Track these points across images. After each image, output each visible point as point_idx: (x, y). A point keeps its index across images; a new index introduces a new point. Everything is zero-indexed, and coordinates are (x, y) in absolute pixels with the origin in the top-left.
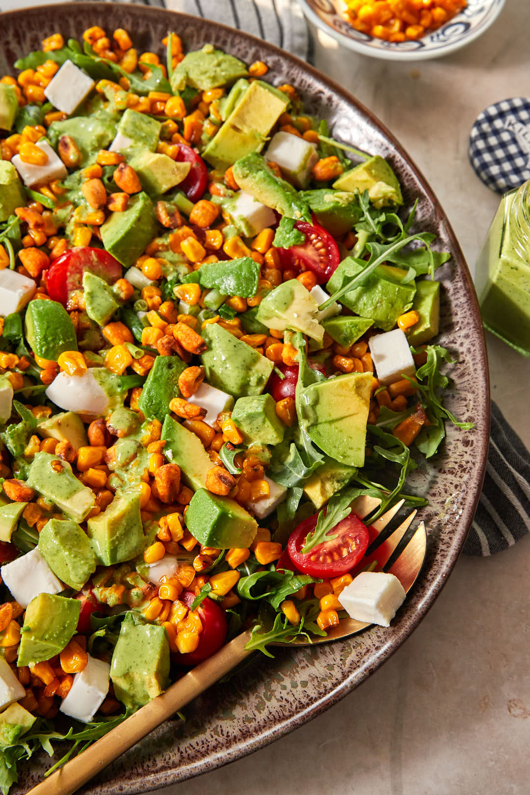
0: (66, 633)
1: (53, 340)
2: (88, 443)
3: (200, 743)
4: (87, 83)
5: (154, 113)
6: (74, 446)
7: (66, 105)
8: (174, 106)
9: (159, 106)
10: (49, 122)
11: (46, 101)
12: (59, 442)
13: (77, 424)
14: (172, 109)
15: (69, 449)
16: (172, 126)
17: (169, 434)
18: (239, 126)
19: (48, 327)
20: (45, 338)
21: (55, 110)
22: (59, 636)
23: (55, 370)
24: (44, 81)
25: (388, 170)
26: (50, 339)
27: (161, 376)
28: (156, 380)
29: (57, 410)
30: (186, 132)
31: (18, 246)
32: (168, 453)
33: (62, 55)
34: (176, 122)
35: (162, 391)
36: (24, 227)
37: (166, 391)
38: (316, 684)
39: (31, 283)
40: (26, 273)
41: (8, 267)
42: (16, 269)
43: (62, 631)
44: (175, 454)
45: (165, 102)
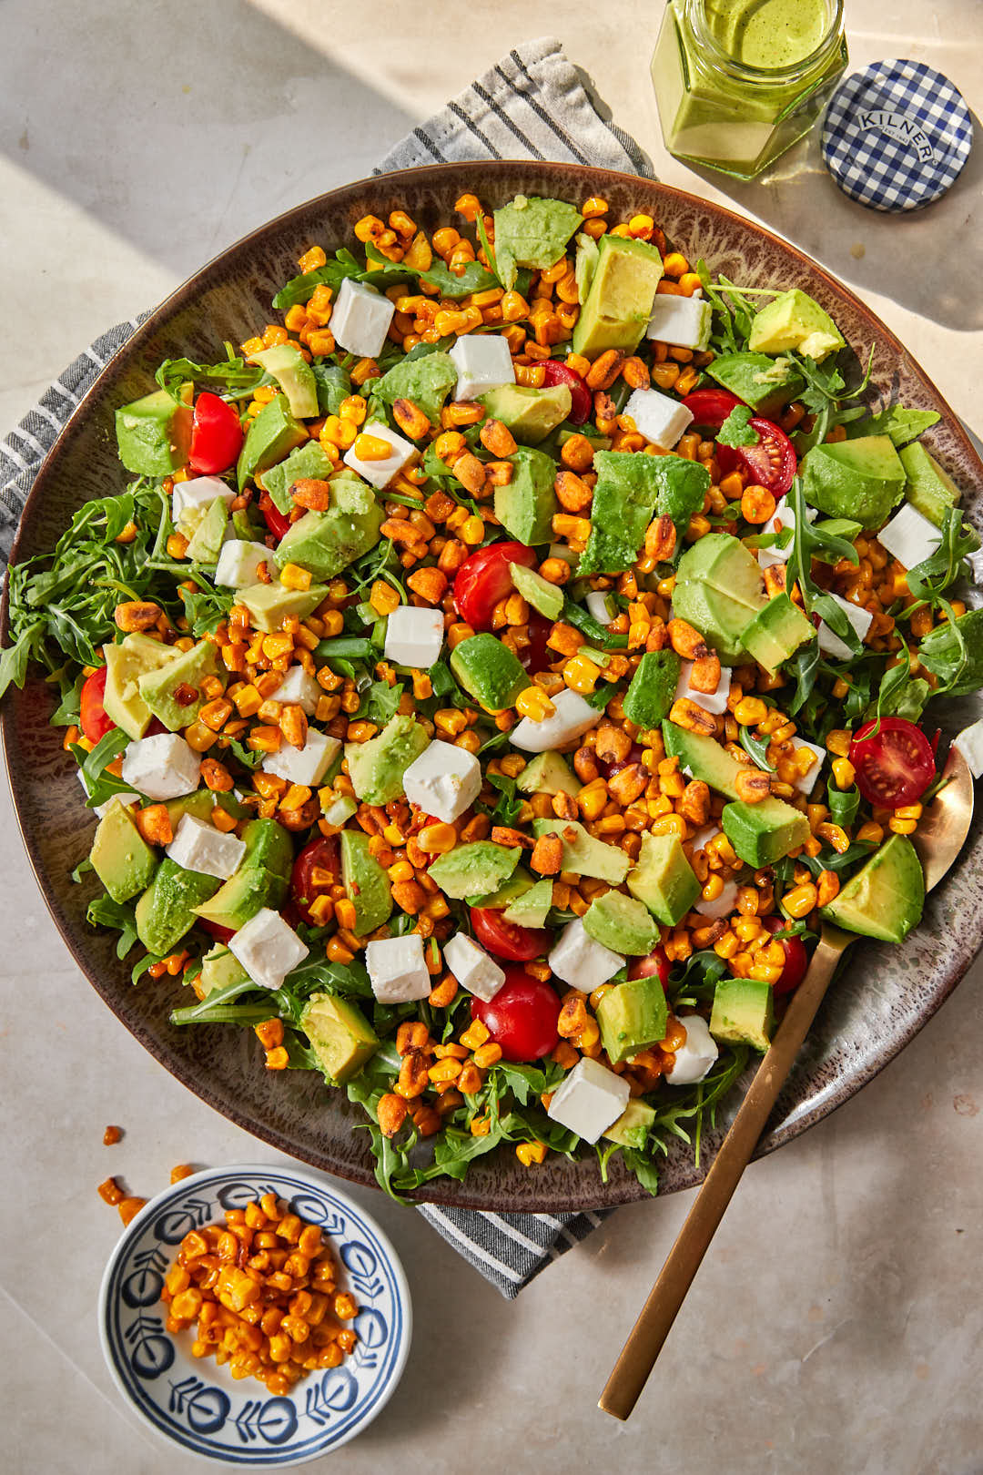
0: (660, 1019)
1: (503, 686)
2: (583, 783)
3: (829, 1064)
4: (385, 309)
5: (491, 325)
6: (571, 794)
7: (370, 347)
8: (512, 303)
9: (493, 312)
10: (359, 382)
11: (338, 349)
12: (553, 797)
13: (557, 765)
14: (513, 311)
15: (568, 801)
16: (520, 333)
17: (677, 746)
18: (612, 315)
19: (491, 673)
20: (493, 687)
21: (357, 359)
22: (656, 1027)
23: (515, 718)
24: (324, 317)
25: (813, 306)
26: (499, 685)
27: (651, 679)
28: (645, 684)
29: (529, 756)
30: (539, 335)
31: (402, 572)
32: (687, 771)
33: (331, 273)
34: (520, 325)
35: (654, 697)
36: (399, 548)
37: (658, 696)
38: (930, 960)
39: (436, 616)
40: (424, 603)
41: (401, 603)
42: (411, 604)
43: (656, 1019)
44: (693, 769)
45: (498, 303)
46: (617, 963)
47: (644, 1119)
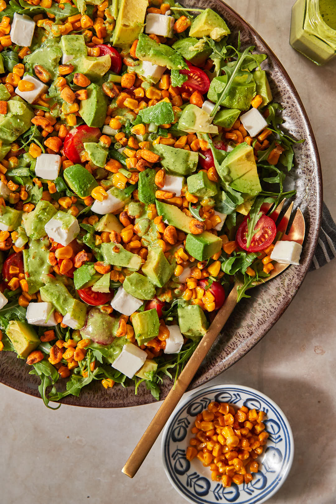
0: (156, 327)
1: (85, 186)
2: (124, 227)
3: (232, 344)
4: (31, 25)
5: (77, 30)
6: (118, 231)
7: (26, 42)
8: (85, 20)
9: (77, 24)
10: (22, 57)
11: (13, 44)
12: (110, 233)
13: (113, 219)
14: (85, 24)
15: (116, 235)
16: (89, 33)
17: (161, 212)
18: (127, 24)
19: (79, 181)
20: (80, 187)
21: (21, 48)
22: (154, 331)
23: (93, 200)
24: (7, 31)
25: (216, 16)
26: (83, 186)
27: (145, 183)
28: (144, 186)
29: (100, 216)
30: (98, 34)
31: (42, 139)
32: (166, 221)
33: (9, 11)
34: (90, 30)
35: (149, 190)
36: (40, 129)
37: (151, 189)
38: (275, 299)
39: (57, 157)
40: (52, 152)
41: (42, 153)
42: (47, 152)
43: (154, 327)
44: (169, 221)
45: (79, 20)
46: (139, 303)
47: (153, 368)
